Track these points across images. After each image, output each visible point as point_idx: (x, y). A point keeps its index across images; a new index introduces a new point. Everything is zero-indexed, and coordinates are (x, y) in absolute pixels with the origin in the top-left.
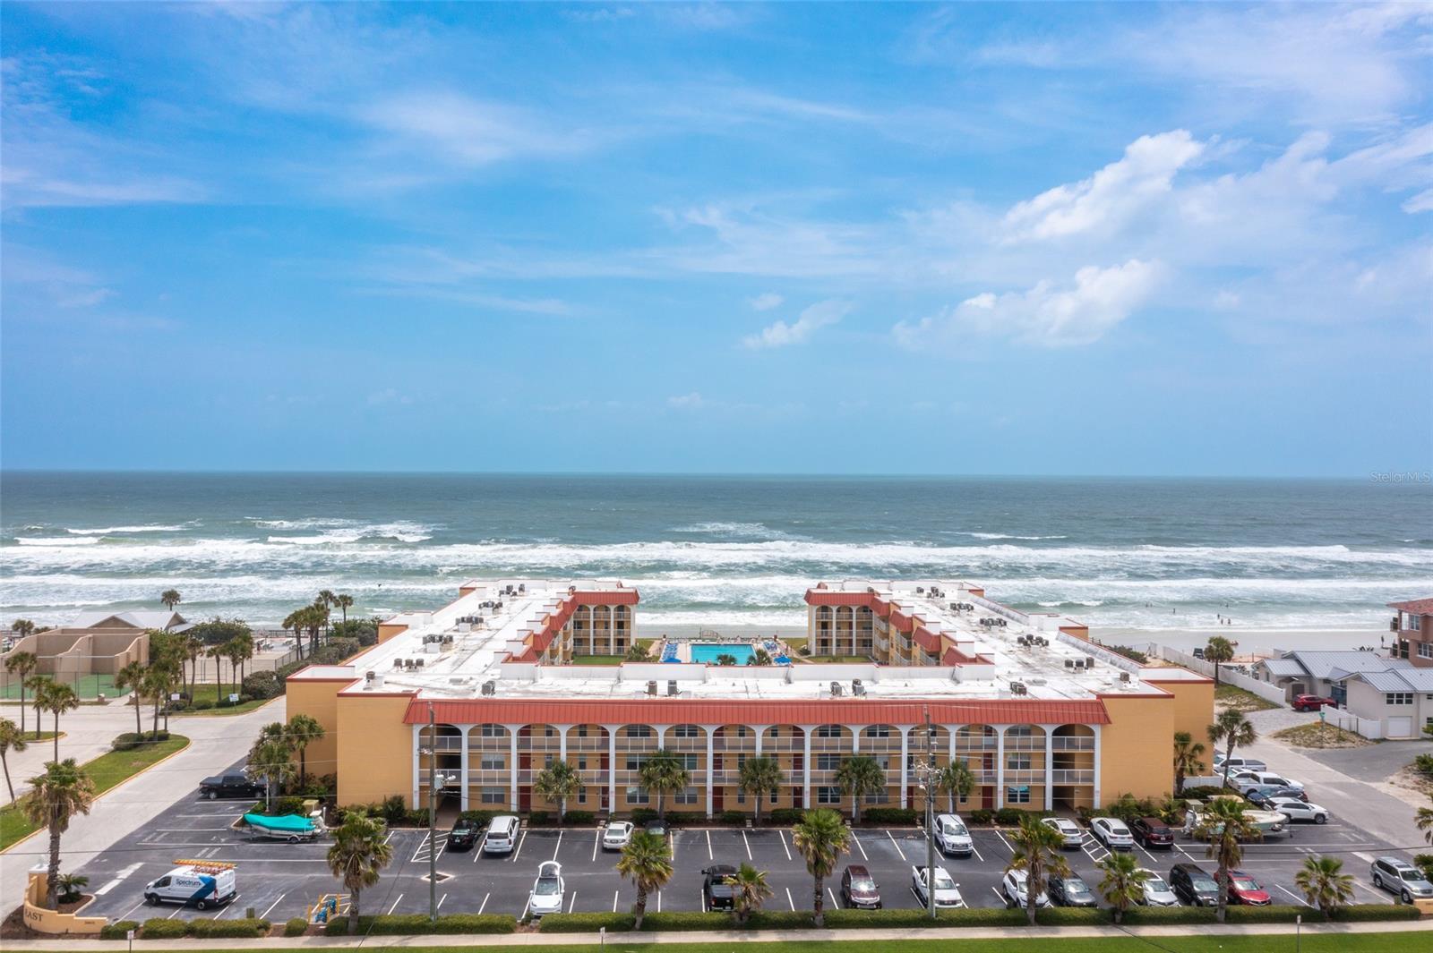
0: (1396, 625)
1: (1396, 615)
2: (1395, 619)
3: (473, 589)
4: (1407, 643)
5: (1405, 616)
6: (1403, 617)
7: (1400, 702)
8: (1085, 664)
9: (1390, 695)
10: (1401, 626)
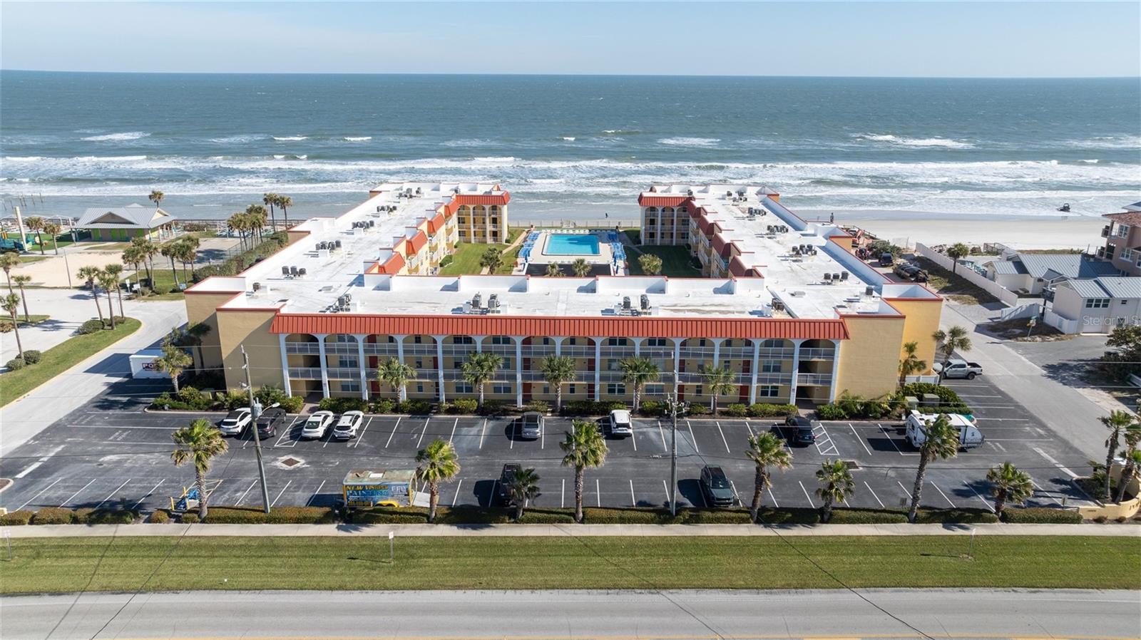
0: (1106, 232)
1: (1109, 225)
2: (1107, 227)
3: (380, 192)
4: (1113, 247)
5: (1116, 227)
6: (1114, 226)
7: (1097, 306)
8: (840, 277)
9: (1090, 301)
10: (1111, 233)
